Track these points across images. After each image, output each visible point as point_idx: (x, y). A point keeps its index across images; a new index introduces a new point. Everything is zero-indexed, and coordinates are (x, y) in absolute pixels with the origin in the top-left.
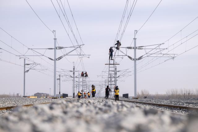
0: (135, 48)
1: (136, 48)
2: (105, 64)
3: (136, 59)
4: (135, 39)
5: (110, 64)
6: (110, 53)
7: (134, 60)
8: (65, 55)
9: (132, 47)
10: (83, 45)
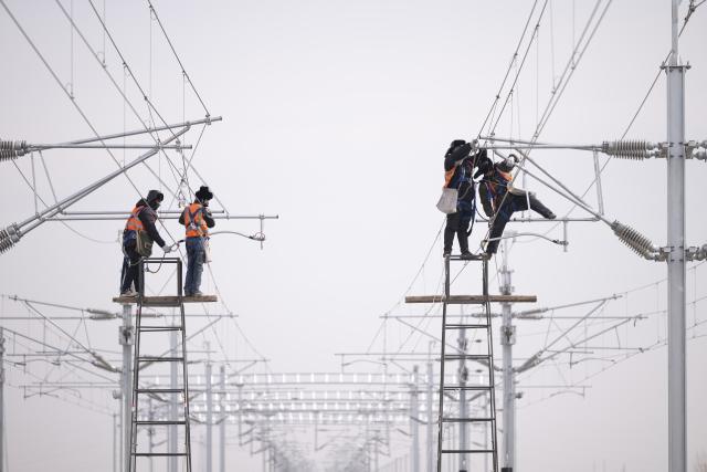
0: (676, 150)
1: (688, 150)
2: (410, 300)
3: (688, 255)
4: (675, 69)
5: (449, 299)
6: (454, 193)
7: (663, 255)
8: (40, 219)
9: (654, 142)
10: (208, 121)
